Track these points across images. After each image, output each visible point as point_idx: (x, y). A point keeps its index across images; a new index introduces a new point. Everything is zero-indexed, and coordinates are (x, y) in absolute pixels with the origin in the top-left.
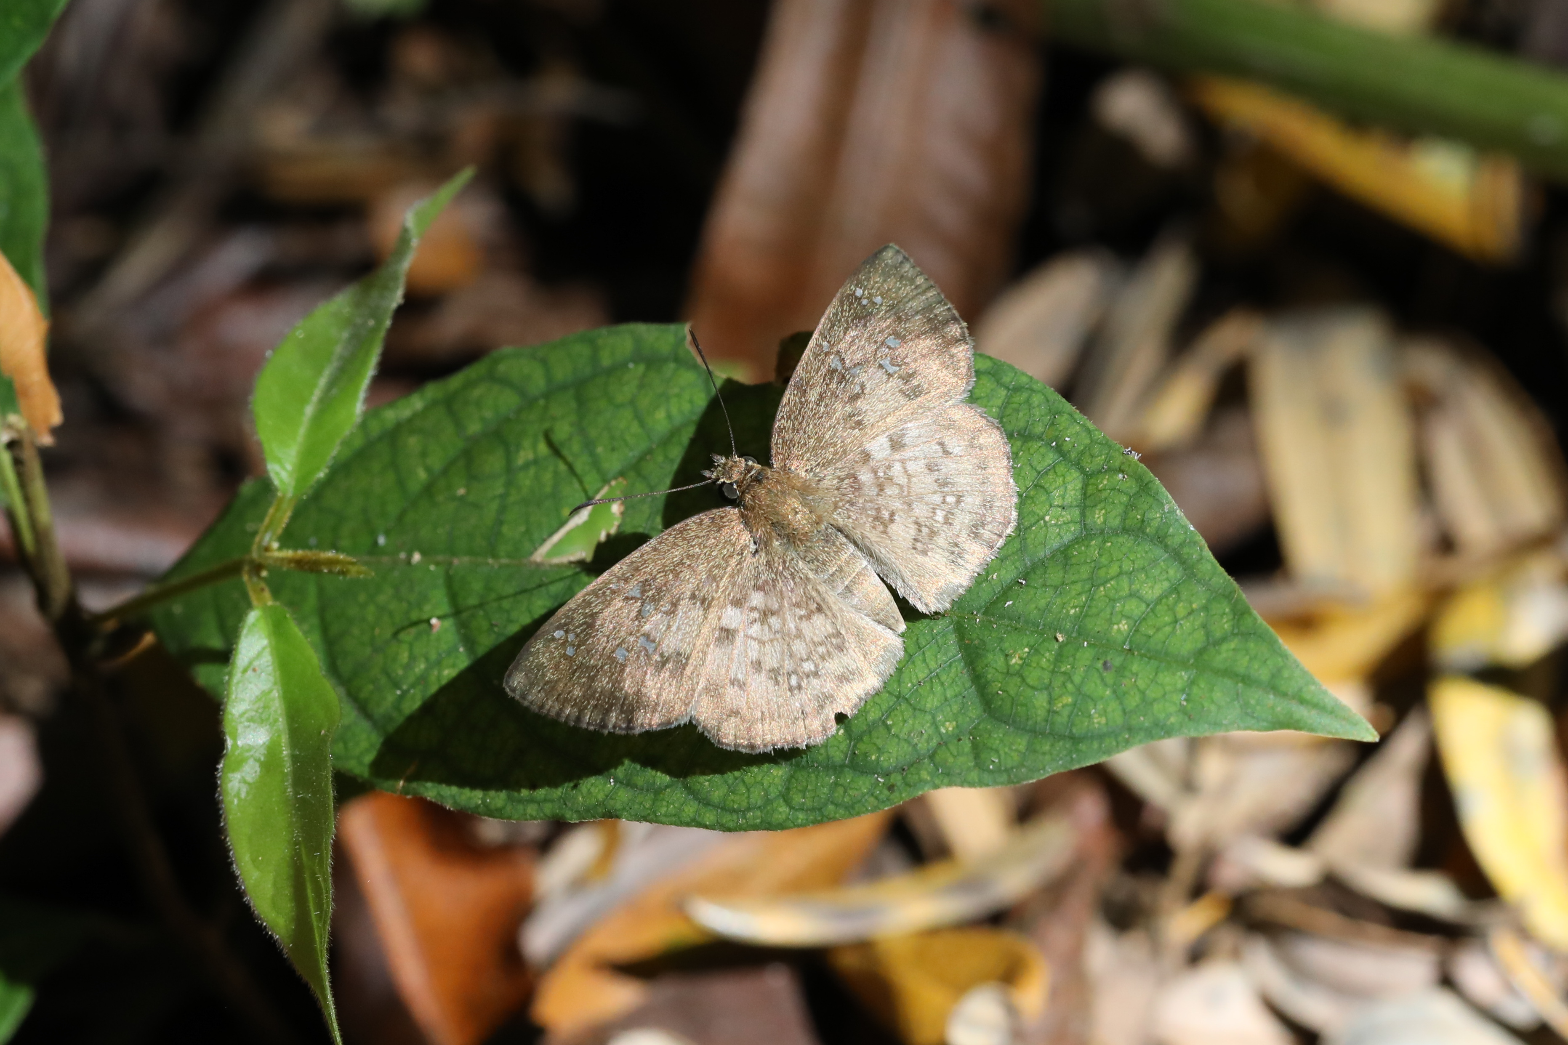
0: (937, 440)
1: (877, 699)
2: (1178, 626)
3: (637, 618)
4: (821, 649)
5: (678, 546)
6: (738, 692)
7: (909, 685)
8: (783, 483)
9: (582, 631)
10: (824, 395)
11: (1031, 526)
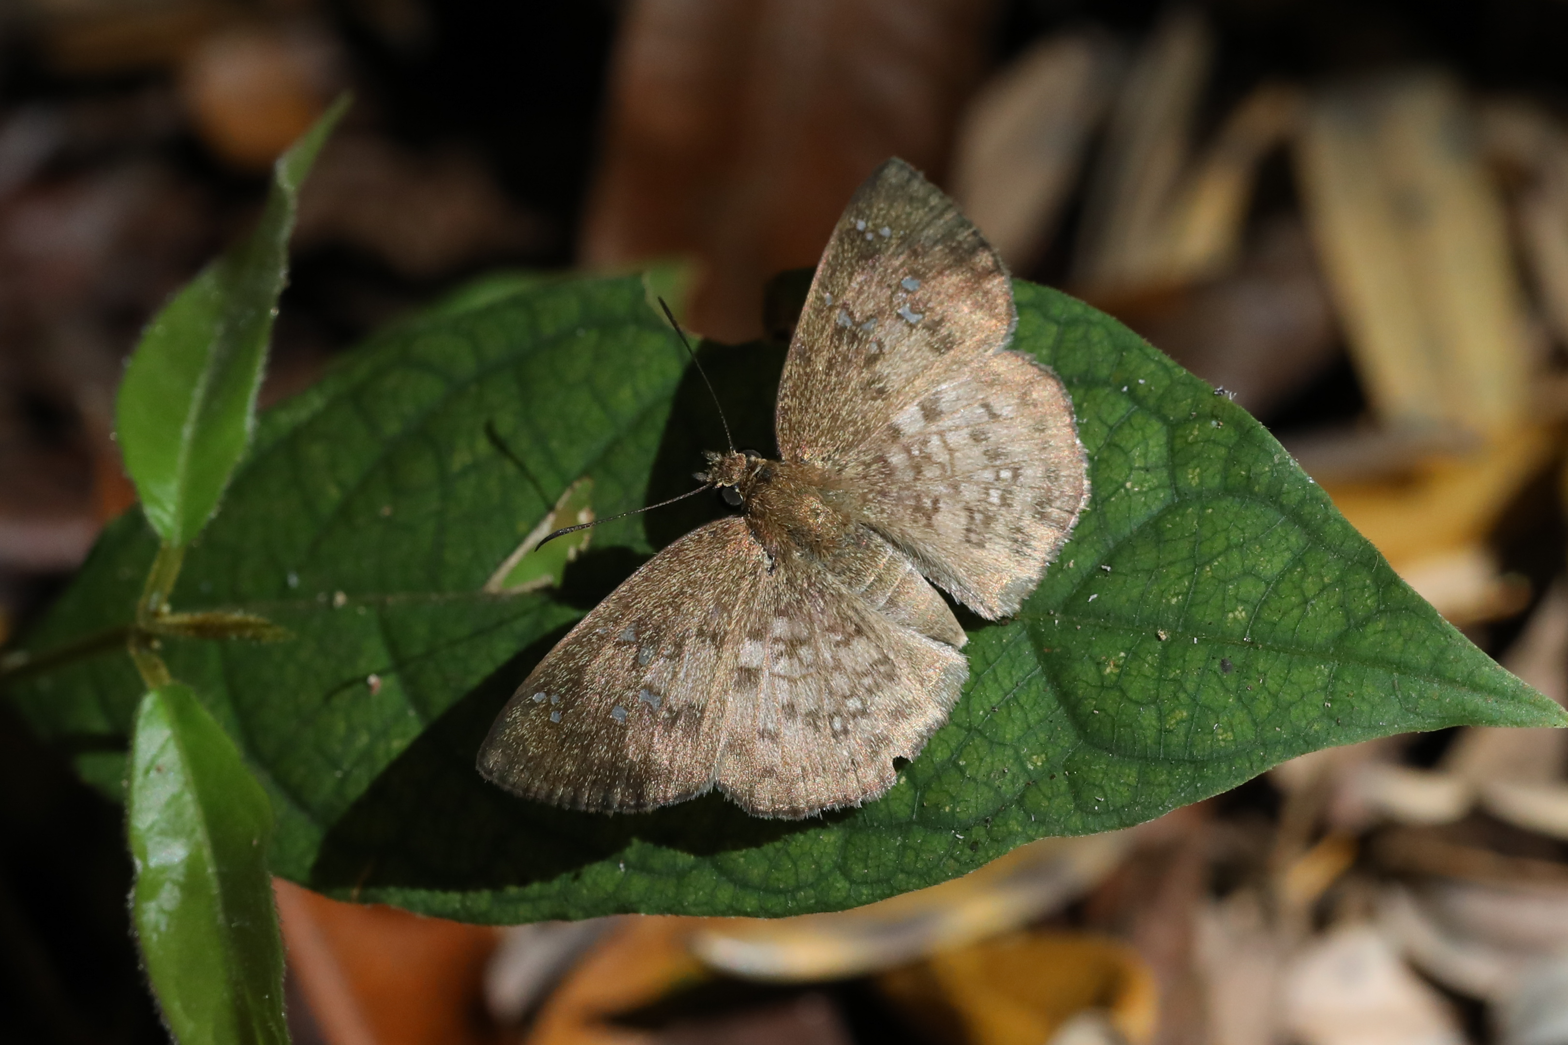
0: (981, 401)
1: (942, 734)
2: (1309, 608)
3: (634, 666)
4: (867, 681)
5: (674, 571)
6: (771, 745)
7: (981, 713)
8: (796, 479)
9: (568, 691)
10: (834, 361)
11: (1110, 496)
